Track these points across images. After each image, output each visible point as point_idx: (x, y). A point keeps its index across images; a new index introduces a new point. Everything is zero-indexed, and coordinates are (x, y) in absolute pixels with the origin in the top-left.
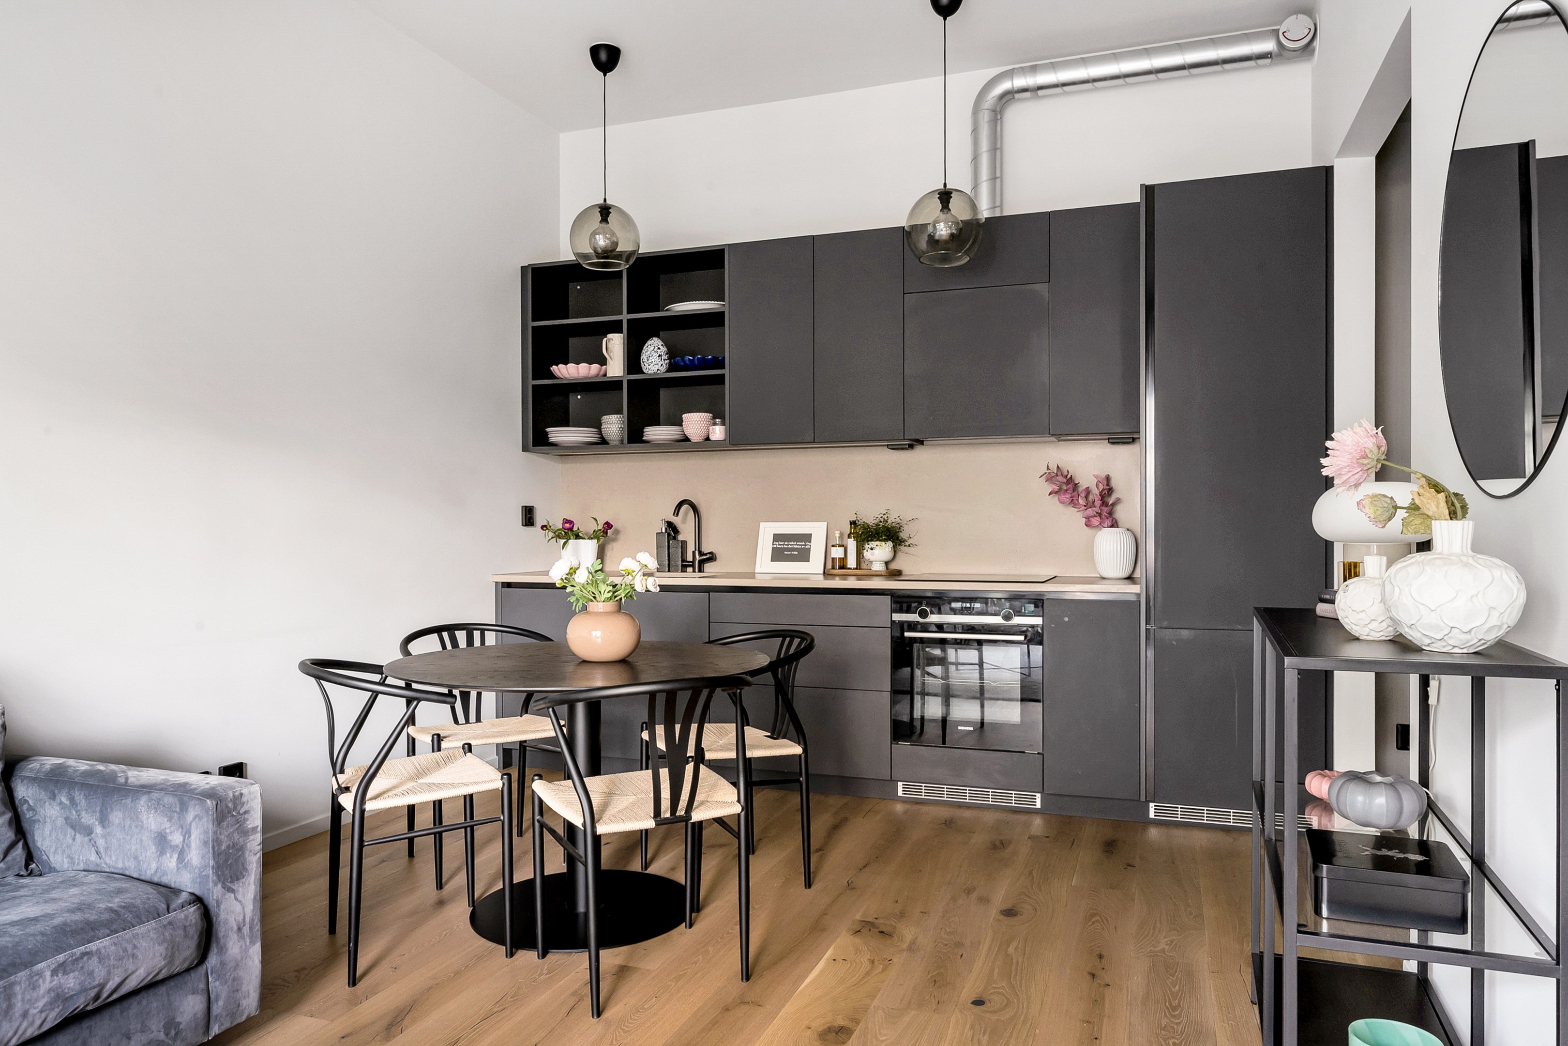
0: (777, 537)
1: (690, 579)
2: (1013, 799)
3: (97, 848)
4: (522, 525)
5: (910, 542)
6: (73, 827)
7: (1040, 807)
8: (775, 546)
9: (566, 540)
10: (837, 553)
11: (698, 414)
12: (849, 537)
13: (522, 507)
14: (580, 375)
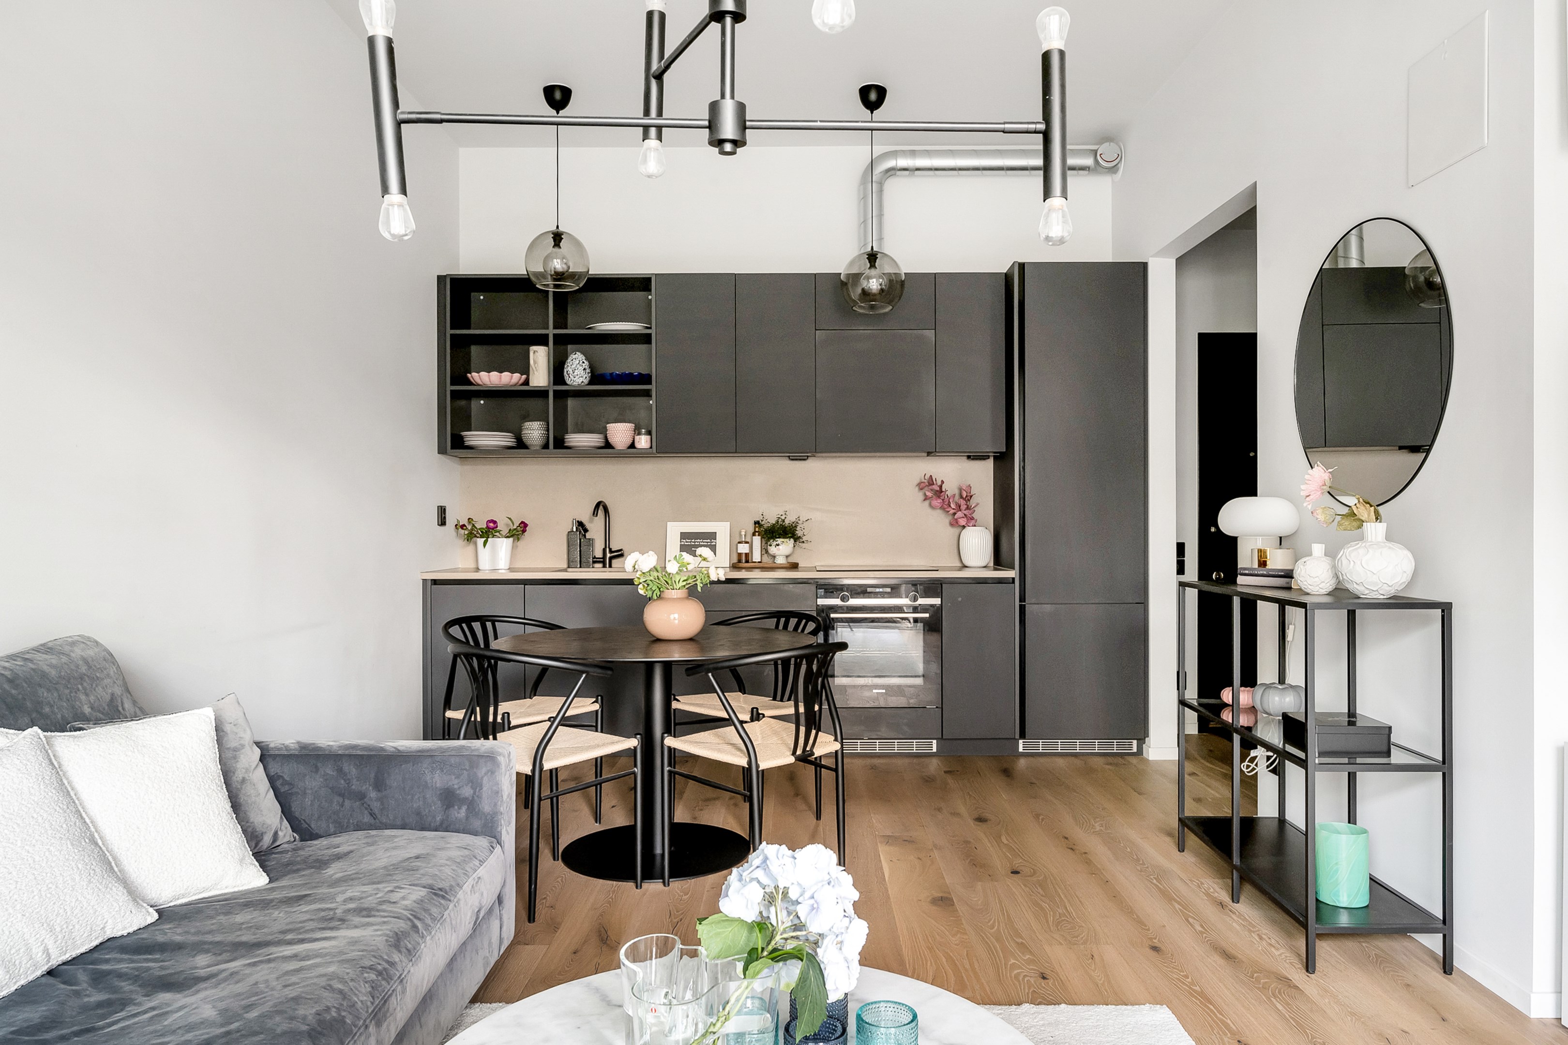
0: (684, 536)
1: (597, 573)
2: (915, 746)
3: (371, 810)
4: (438, 525)
5: (804, 539)
6: (342, 795)
7: (935, 751)
8: (683, 543)
9: (485, 539)
10: (743, 549)
11: (624, 424)
12: (754, 534)
13: (438, 507)
14: (502, 383)
